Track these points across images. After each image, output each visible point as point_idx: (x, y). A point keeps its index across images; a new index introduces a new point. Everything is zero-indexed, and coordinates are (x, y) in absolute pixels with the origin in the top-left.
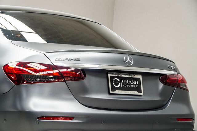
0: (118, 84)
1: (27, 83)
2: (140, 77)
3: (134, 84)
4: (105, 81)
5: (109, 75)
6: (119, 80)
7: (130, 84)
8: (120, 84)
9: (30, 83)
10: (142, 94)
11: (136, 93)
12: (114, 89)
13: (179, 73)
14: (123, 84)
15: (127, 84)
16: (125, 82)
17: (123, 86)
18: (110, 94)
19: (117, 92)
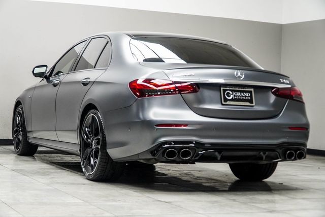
0: (230, 96)
1: (149, 96)
2: (252, 90)
3: (246, 96)
4: (219, 93)
5: (222, 88)
6: (231, 93)
7: (242, 96)
8: (232, 96)
9: (152, 95)
10: (254, 104)
11: (248, 104)
12: (226, 100)
13: (293, 86)
14: (235, 96)
15: (239, 96)
16: (238, 94)
17: (236, 97)
18: (223, 104)
19: (228, 103)
